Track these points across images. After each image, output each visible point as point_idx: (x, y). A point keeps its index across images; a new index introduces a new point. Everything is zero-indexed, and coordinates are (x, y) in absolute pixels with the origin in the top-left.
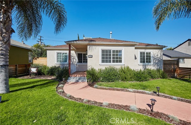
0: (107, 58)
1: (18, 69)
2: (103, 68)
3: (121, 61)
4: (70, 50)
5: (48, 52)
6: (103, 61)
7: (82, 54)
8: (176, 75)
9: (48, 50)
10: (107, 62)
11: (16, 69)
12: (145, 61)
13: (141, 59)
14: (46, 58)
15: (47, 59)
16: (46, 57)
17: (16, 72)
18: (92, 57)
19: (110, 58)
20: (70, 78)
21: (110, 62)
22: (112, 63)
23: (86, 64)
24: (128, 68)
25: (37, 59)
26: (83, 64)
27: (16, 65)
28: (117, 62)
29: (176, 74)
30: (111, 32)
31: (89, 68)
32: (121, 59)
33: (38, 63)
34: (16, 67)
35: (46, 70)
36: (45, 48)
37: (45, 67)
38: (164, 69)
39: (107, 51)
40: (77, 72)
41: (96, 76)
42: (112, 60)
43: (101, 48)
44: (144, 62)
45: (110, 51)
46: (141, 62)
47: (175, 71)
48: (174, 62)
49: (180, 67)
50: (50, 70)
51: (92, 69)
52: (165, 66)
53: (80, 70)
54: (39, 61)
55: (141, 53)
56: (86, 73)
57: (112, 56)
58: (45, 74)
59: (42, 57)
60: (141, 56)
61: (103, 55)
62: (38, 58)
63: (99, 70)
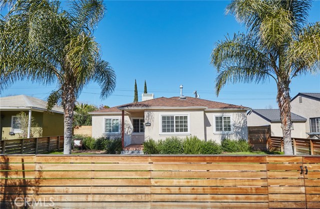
0: (168, 126)
1: (60, 141)
2: (164, 139)
3: (186, 130)
4: (123, 115)
5: (93, 118)
6: (164, 130)
7: (138, 120)
8: (267, 148)
9: (94, 115)
10: (168, 131)
11: (58, 142)
12: (223, 129)
13: (217, 126)
14: (90, 126)
15: (91, 128)
16: (91, 124)
17: (57, 146)
18: (150, 126)
19: (173, 126)
20: (123, 152)
21: (173, 131)
22: (175, 133)
23: (142, 134)
24: (195, 138)
25: (80, 128)
26: (140, 133)
27: (58, 137)
28: (181, 130)
29: (267, 146)
30: (181, 87)
31: (147, 139)
32: (187, 127)
33: (80, 133)
34: (58, 140)
35: (92, 142)
36: (90, 113)
37: (90, 138)
38: (251, 139)
39: (168, 117)
40: (132, 145)
41: (155, 149)
42: (175, 128)
43: (162, 114)
44: (221, 129)
45: (172, 117)
46: (217, 130)
47: (265, 141)
48: (263, 130)
49: (272, 136)
50: (97, 142)
51: (150, 141)
52: (251, 135)
53: (136, 143)
54: (82, 131)
55: (217, 118)
56: (143, 146)
57: (175, 124)
58: (91, 148)
59: (86, 125)
60: (217, 122)
61: (163, 122)
62: (80, 126)
63: (159, 141)
